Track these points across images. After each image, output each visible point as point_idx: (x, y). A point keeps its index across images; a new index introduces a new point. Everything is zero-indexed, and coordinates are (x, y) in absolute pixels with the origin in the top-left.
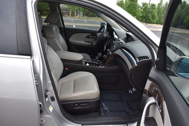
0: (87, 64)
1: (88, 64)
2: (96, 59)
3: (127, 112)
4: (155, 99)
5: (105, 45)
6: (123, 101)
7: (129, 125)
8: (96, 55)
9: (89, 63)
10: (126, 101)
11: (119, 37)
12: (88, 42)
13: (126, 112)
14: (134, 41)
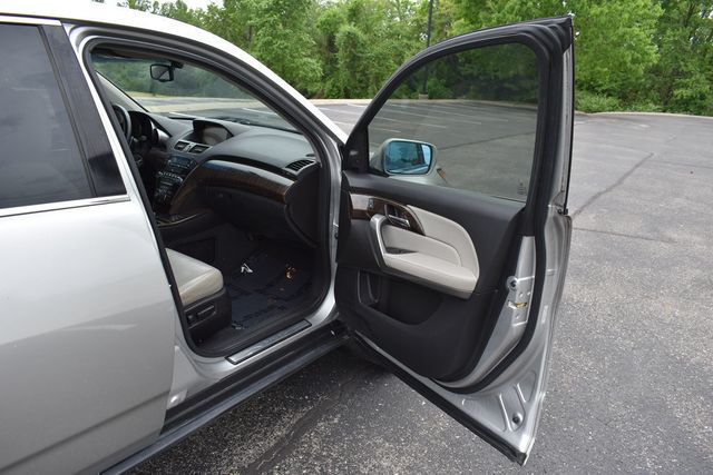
4: (384, 215)
7: (308, 320)
14: (234, 135)
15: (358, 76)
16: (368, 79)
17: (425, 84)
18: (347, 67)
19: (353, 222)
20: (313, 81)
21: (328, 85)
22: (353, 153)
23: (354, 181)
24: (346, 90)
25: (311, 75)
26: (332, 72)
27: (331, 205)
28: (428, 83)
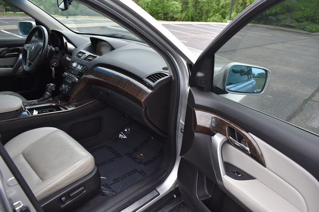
0: (35, 111)
1: (35, 113)
2: (46, 97)
3: (140, 170)
4: (225, 135)
5: (53, 67)
6: (122, 156)
7: (158, 190)
8: (44, 89)
9: (37, 109)
10: (126, 154)
11: (76, 47)
12: (6, 67)
13: (139, 172)
14: (114, 49)
15: (198, 11)
16: (203, 12)
17: (231, 15)
18: (193, 6)
19: (196, 134)
20: (177, 13)
21: (184, 15)
22: (200, 74)
23: (199, 99)
24: (192, 17)
25: (176, 10)
26: (186, 8)
27: (179, 108)
28: (232, 15)
